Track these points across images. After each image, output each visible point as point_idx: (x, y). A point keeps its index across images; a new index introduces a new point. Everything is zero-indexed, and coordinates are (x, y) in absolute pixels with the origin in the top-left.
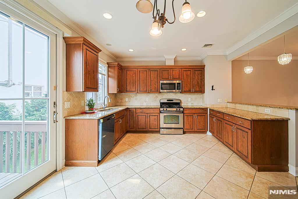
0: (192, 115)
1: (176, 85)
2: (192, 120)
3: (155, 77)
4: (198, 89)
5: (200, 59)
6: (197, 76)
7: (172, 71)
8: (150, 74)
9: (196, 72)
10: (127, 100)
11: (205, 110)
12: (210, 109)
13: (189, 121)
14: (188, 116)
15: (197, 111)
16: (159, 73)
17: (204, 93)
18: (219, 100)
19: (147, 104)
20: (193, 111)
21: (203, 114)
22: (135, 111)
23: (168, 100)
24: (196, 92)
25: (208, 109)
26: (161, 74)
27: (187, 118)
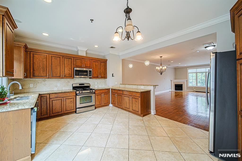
0: (100, 94)
1: (88, 72)
2: (100, 97)
3: (69, 64)
4: (103, 76)
5: (103, 54)
6: (102, 66)
7: (84, 61)
8: (63, 61)
9: (102, 63)
10: (31, 86)
11: (109, 90)
12: (111, 89)
13: (99, 99)
14: (98, 95)
15: (104, 91)
16: (73, 61)
17: (107, 78)
18: (116, 83)
19: (58, 89)
20: (101, 92)
21: (107, 93)
22: (48, 96)
23: (80, 85)
24: (102, 78)
25: (110, 89)
26: (75, 63)
27: (98, 97)
